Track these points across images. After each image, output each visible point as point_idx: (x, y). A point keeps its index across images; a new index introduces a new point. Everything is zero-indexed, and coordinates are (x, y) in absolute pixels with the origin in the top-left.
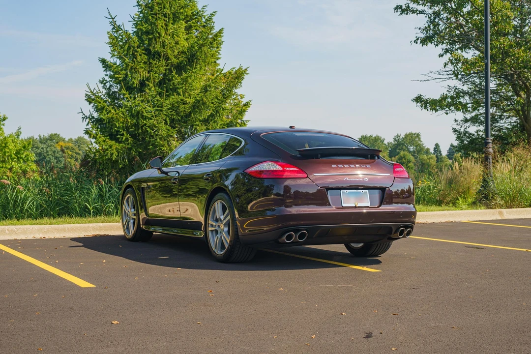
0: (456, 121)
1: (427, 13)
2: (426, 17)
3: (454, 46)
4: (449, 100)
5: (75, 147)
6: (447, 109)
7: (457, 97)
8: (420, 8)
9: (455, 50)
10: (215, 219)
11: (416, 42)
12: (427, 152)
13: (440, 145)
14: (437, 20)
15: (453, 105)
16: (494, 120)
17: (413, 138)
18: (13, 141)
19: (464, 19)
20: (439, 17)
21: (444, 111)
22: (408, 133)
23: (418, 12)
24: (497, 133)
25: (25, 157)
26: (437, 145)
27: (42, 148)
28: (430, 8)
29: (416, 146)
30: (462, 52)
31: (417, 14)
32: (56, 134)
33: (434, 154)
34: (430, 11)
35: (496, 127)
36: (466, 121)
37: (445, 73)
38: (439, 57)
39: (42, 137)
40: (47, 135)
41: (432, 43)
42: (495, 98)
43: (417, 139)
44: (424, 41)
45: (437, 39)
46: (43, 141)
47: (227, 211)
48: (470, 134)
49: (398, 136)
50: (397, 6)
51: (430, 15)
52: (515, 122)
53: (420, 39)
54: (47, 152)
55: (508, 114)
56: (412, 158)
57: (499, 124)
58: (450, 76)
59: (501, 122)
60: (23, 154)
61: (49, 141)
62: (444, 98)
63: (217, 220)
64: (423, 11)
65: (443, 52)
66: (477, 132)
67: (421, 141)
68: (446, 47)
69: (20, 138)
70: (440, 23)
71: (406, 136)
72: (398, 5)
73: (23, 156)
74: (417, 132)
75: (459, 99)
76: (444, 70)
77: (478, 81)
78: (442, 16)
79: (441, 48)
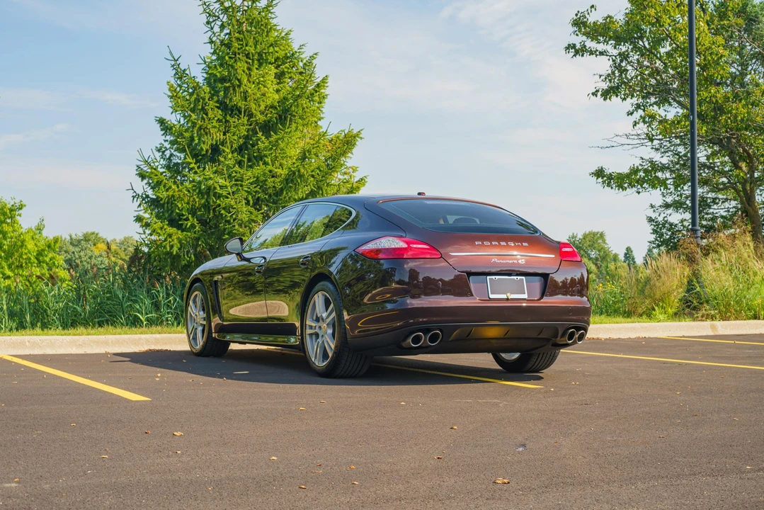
0: (652, 206)
1: (611, 54)
2: (609, 60)
3: (648, 101)
4: (642, 174)
5: (119, 251)
6: (639, 187)
7: (652, 169)
8: (601, 47)
9: (650, 106)
10: (315, 318)
11: (595, 94)
12: (615, 258)
13: (632, 249)
14: (623, 64)
15: (646, 181)
16: (705, 204)
17: (595, 239)
18: (33, 238)
19: (662, 62)
20: (627, 60)
21: (635, 189)
22: (587, 232)
23: (598, 53)
24: (710, 223)
25: (51, 260)
26: (628, 249)
27: (73, 253)
28: (615, 48)
29: (599, 251)
30: (659, 108)
31: (597, 55)
32: (93, 233)
33: (625, 262)
34: (615, 52)
35: (707, 214)
36: (667, 206)
37: (636, 137)
38: (628, 115)
39: (74, 236)
40: (80, 235)
41: (617, 96)
42: (705, 174)
43: (600, 241)
44: (606, 94)
45: (625, 91)
46: (75, 243)
47: (332, 305)
48: (671, 224)
50: (569, 45)
51: (614, 58)
52: (734, 207)
53: (600, 90)
54: (80, 257)
55: (725, 197)
56: (593, 268)
57: (711, 211)
58: (642, 141)
59: (715, 207)
60: (46, 256)
61: (82, 242)
62: (635, 171)
63: (318, 320)
64: (605, 51)
65: (633, 108)
66: (682, 221)
67: (607, 244)
68: (636, 102)
69: (45, 233)
70: (629, 68)
71: (585, 236)
72: (571, 43)
73: (47, 259)
74: (600, 231)
75: (655, 174)
76: (635, 133)
77: (681, 149)
78: (631, 58)
79: (630, 103)
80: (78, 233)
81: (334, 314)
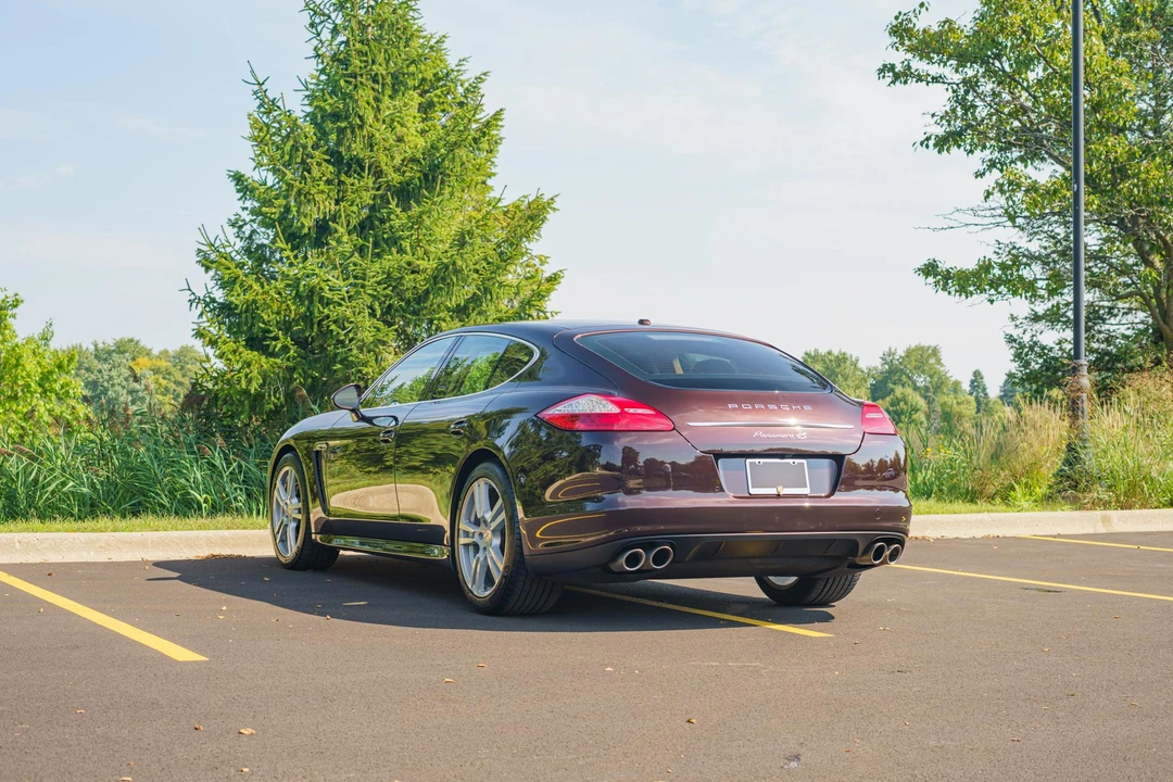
0: (1013, 318)
1: (950, 81)
2: (947, 90)
3: (1009, 155)
4: (997, 272)
5: (173, 370)
6: (992, 291)
7: (1014, 264)
8: (934, 70)
9: (1011, 163)
10: (472, 519)
11: (925, 143)
12: (956, 387)
13: (983, 373)
14: (970, 97)
15: (1005, 283)
16: (1095, 316)
17: (924, 358)
18: (34, 353)
19: (1030, 94)
20: (975, 91)
21: (985, 296)
22: (913, 346)
23: (929, 79)
24: (1103, 346)
25: (62, 387)
26: (977, 374)
27: (100, 371)
28: (957, 71)
29: (931, 376)
30: (1026, 167)
31: (928, 83)
32: (131, 341)
33: (971, 394)
34: (957, 78)
35: (1100, 332)
36: (1036, 318)
37: (988, 213)
38: (976, 177)
39: (100, 346)
40: (110, 343)
41: (959, 146)
42: (1098, 268)
43: (932, 361)
44: (942, 143)
45: (972, 139)
46: (103, 355)
47: (500, 501)
48: (1043, 348)
49: (890, 354)
50: (885, 66)
51: (955, 87)
52: (1142, 322)
53: (933, 137)
54: (111, 378)
55: (1127, 305)
56: (922, 403)
57: (1107, 327)
58: (999, 219)
59: (1113, 321)
60: (55, 381)
61: (114, 355)
62: (986, 267)
63: (477, 522)
64: (940, 77)
65: (985, 166)
66: (1060, 343)
67: (942, 365)
68: (990, 157)
69: (54, 344)
70: (978, 102)
71: (909, 353)
72: (887, 63)
73: (57, 387)
74: (933, 345)
75: (1018, 270)
76: (987, 205)
77: (1061, 231)
78: (982, 88)
79: (980, 157)
80: (109, 339)
81: (503, 516)
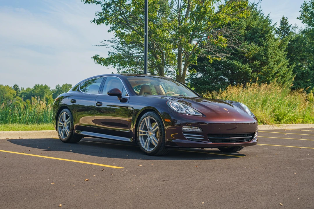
1: (102, 3)
2: (101, 6)
11: (94, 21)
14: (108, 9)
20: (110, 7)
22: (65, 84)
23: (96, 2)
28: (104, 1)
31: (96, 4)
34: (104, 3)
41: (103, 23)
44: (99, 22)
45: (107, 21)
49: (58, 86)
51: (103, 5)
64: (100, 2)
65: (111, 29)
68: (113, 26)
70: (110, 10)
78: (111, 6)
79: (109, 27)
